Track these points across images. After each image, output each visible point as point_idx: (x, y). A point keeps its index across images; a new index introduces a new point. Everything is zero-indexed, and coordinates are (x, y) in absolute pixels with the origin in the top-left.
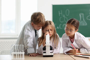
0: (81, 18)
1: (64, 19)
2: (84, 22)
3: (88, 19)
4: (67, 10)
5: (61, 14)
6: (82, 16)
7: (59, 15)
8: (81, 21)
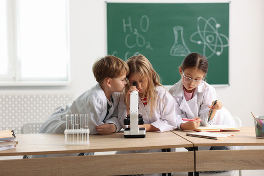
0: (176, 38)
1: (137, 41)
2: (184, 47)
3: (194, 41)
4: (143, 17)
5: (127, 28)
6: (179, 32)
7: (125, 30)
8: (176, 45)
